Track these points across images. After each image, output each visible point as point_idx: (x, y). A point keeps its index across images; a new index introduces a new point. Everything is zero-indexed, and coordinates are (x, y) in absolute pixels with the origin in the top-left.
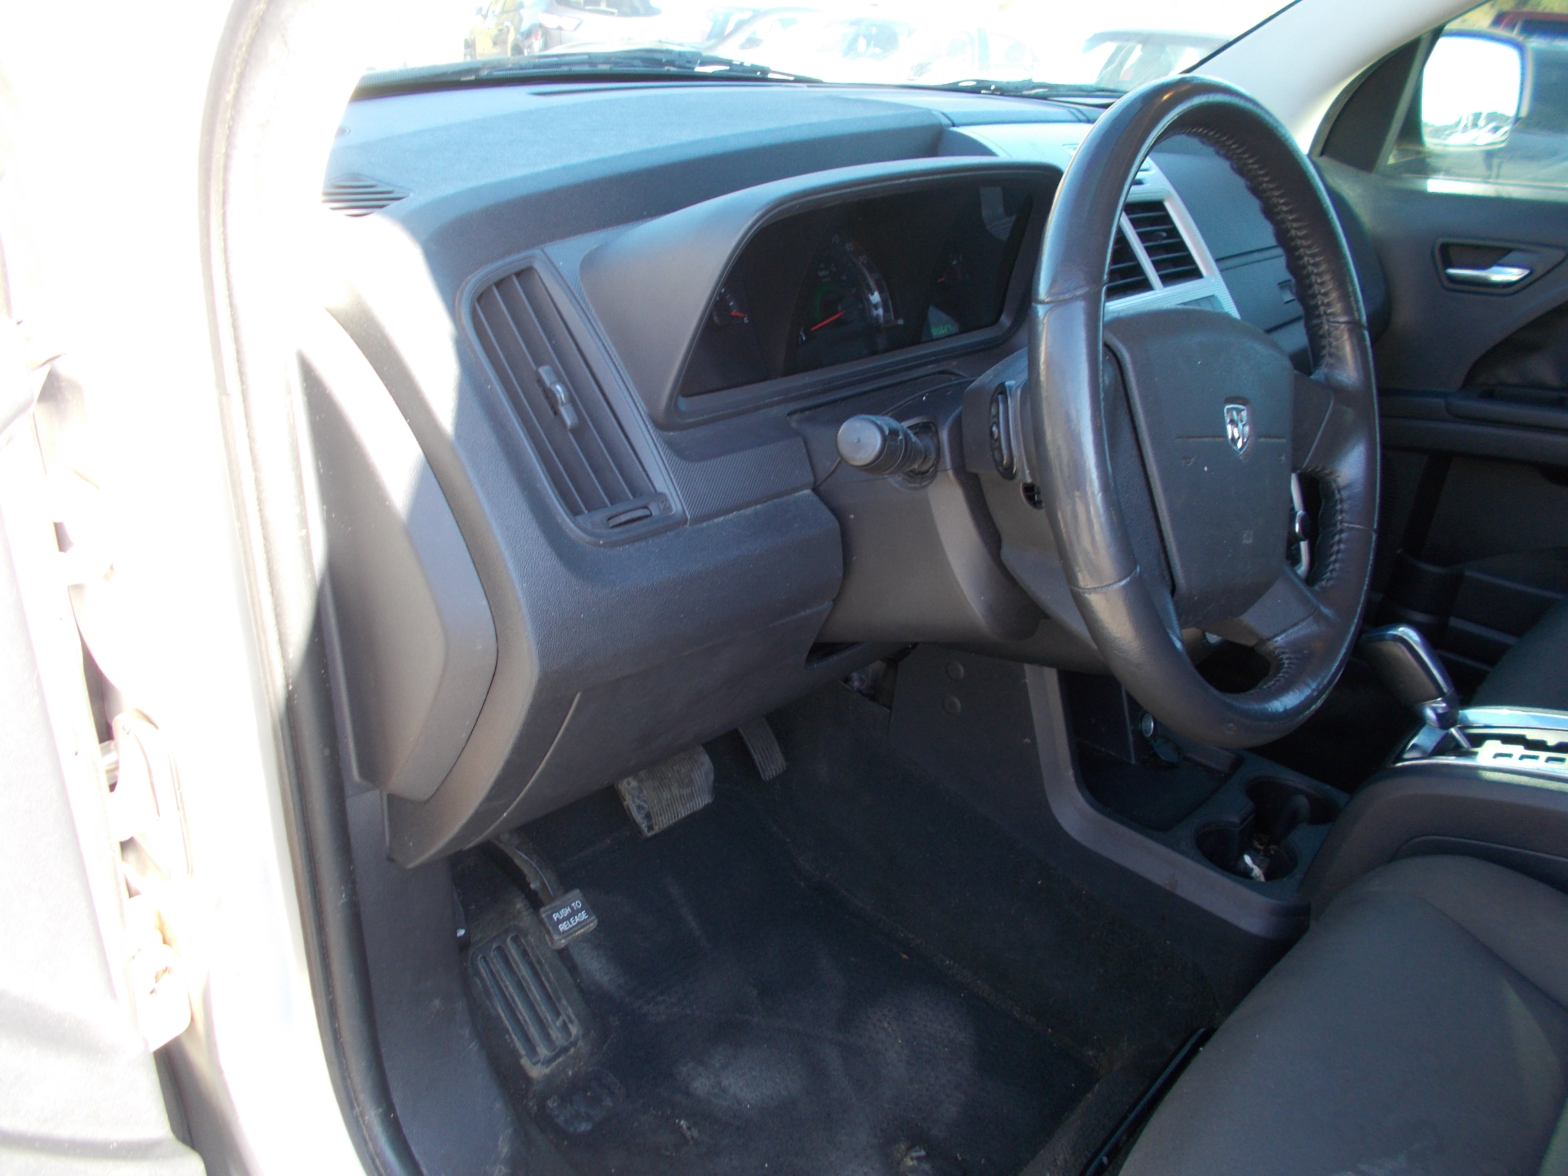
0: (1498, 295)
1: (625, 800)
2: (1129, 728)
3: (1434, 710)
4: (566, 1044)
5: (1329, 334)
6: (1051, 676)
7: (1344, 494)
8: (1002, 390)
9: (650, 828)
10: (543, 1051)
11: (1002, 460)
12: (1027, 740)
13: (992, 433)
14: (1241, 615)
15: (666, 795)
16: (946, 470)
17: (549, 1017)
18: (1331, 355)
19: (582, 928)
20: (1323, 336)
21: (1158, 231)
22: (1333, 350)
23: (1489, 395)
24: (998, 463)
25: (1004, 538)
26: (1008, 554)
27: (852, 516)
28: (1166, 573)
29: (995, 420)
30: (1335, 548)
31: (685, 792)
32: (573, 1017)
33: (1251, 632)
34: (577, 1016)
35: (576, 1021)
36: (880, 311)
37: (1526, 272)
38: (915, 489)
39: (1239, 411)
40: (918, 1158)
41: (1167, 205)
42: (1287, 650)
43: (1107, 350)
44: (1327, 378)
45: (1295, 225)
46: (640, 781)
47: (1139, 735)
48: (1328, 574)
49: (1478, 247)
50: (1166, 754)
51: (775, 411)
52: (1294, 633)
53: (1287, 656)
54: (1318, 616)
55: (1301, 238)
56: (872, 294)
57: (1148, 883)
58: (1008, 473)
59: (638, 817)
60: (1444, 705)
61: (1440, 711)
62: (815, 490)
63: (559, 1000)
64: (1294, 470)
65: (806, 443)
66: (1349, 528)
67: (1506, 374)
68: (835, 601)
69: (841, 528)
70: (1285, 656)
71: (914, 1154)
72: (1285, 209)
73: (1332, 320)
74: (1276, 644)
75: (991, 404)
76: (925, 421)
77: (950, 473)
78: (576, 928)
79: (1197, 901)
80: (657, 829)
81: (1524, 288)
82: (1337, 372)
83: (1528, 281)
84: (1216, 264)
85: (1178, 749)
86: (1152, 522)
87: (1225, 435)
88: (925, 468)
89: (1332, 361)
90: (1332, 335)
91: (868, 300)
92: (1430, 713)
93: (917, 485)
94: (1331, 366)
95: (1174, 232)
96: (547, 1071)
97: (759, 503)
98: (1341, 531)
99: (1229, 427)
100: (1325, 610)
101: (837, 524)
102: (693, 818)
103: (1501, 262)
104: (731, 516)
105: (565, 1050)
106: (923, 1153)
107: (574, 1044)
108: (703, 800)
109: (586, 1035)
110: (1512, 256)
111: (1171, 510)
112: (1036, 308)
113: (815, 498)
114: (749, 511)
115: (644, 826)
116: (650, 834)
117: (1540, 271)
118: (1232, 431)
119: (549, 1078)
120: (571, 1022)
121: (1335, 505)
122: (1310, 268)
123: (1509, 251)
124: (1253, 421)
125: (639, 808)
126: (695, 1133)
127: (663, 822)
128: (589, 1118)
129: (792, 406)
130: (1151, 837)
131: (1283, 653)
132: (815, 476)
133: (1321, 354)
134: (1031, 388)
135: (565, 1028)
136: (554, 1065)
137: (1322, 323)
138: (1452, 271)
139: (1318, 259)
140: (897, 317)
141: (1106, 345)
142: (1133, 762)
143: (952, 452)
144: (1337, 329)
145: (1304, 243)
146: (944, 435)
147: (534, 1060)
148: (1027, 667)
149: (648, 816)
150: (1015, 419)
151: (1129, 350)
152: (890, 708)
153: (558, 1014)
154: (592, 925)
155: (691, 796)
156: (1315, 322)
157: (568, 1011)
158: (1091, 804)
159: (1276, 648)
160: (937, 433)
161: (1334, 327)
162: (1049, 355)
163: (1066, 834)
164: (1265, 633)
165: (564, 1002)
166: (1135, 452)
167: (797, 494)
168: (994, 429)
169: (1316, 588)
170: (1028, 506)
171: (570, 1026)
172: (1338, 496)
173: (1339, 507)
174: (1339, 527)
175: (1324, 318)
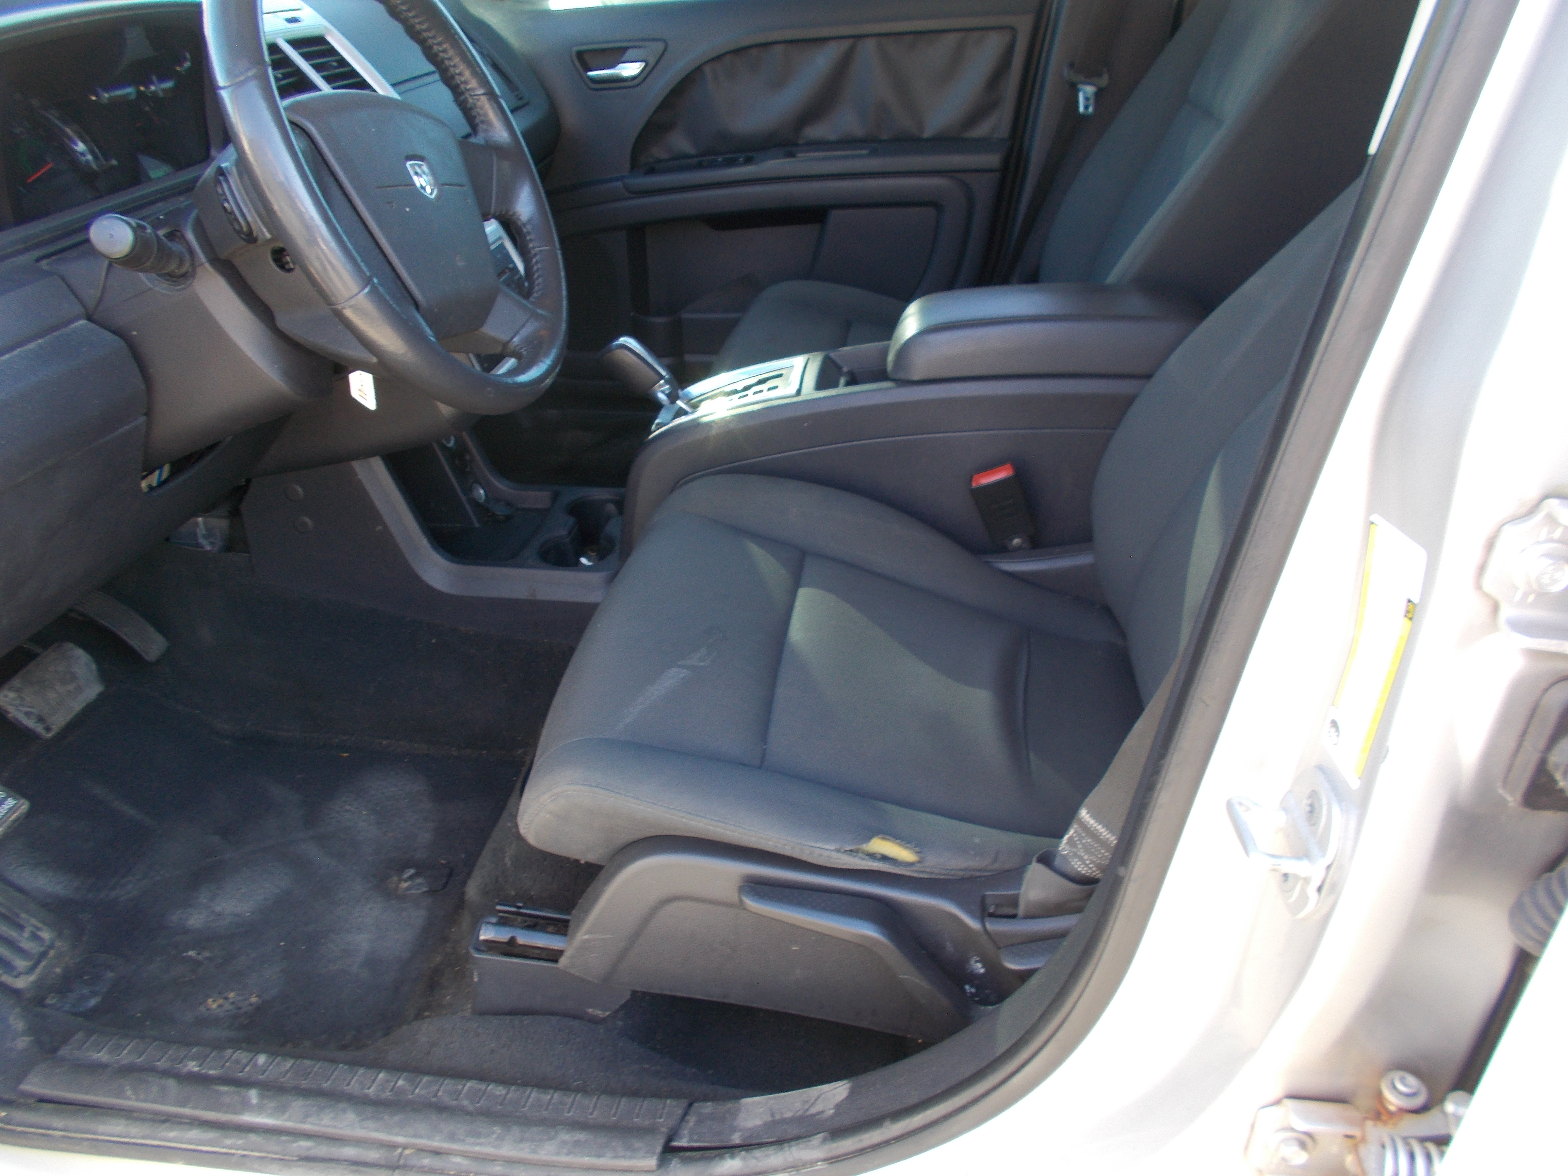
0: (630, 87)
1: (9, 713)
2: (464, 498)
3: (663, 392)
4: (42, 949)
5: (475, 104)
6: (378, 465)
7: (529, 227)
8: (221, 172)
9: (48, 729)
10: (21, 964)
11: (242, 228)
12: (379, 528)
13: (225, 209)
14: (482, 326)
15: (51, 695)
16: (203, 264)
17: (13, 933)
18: (483, 122)
19: (14, 813)
20: (471, 109)
21: (329, 62)
22: (482, 118)
23: (651, 171)
24: (239, 232)
25: (273, 308)
26: (282, 322)
27: (135, 333)
28: (407, 295)
29: (224, 197)
30: (535, 268)
31: (71, 687)
32: (39, 925)
33: (495, 341)
34: (43, 922)
35: (45, 928)
36: (89, 157)
37: (642, 65)
38: (183, 289)
39: (420, 166)
40: (411, 878)
41: (329, 39)
42: (523, 346)
43: (294, 127)
44: (486, 141)
45: (417, 21)
46: (18, 690)
47: (475, 503)
48: (536, 287)
49: (603, 51)
50: (500, 510)
51: (22, 259)
52: (525, 332)
53: (525, 349)
54: (534, 315)
55: (426, 30)
56: (76, 145)
57: (517, 601)
58: (250, 238)
59: (30, 723)
60: (667, 387)
61: (667, 392)
62: (90, 319)
63: (17, 915)
64: (486, 217)
65: (63, 279)
66: (540, 251)
67: (658, 152)
68: (148, 414)
69: (127, 343)
70: (522, 350)
71: (406, 876)
72: (404, 8)
73: (472, 94)
74: (515, 344)
75: (216, 186)
76: (169, 230)
77: (207, 265)
78: (8, 816)
79: (554, 598)
80: (55, 729)
81: (645, 79)
82: (490, 134)
83: (646, 72)
84: (394, 89)
85: (509, 504)
86: (381, 257)
87: (414, 184)
88: (184, 270)
89: (485, 127)
90: (477, 106)
91: (75, 151)
92: (662, 396)
93: (183, 286)
94: (486, 131)
95: (343, 62)
96: (32, 978)
97: (40, 338)
98: (535, 255)
99: (415, 178)
100: (540, 311)
101: (122, 343)
102: (91, 709)
103: (624, 59)
104: (16, 352)
105: (43, 955)
106: (412, 871)
107: (51, 947)
108: (93, 690)
109: (60, 935)
110: (630, 53)
111: (392, 244)
112: (220, 94)
113: (93, 326)
114: (32, 346)
115: (39, 729)
116: (50, 735)
117: (652, 61)
118: (419, 181)
119: (38, 985)
120: (39, 929)
121: (525, 237)
122: (442, 55)
123: (624, 50)
124: (434, 173)
125: (27, 714)
126: (207, 954)
127: (59, 721)
128: (94, 994)
129: (37, 253)
130: (506, 566)
131: (521, 348)
132: (84, 306)
133: (476, 122)
134: (242, 162)
135: (35, 937)
136: (38, 970)
137: (466, 98)
138: (591, 73)
139: (445, 46)
140: (107, 159)
141: (292, 123)
142: (477, 525)
143: (202, 247)
144: (478, 100)
145: (430, 35)
146: (190, 236)
147: (15, 973)
148: (356, 465)
149: (41, 719)
150: (239, 191)
151: (313, 123)
152: (249, 552)
153: (21, 927)
154: (23, 807)
155: (79, 689)
156: (462, 98)
157: (32, 922)
158: (452, 561)
159: (516, 347)
160: (183, 237)
161: (476, 99)
162: (250, 142)
163: (440, 593)
164: (504, 337)
165: (24, 916)
166: (347, 205)
167: (73, 326)
168: (226, 205)
169: (532, 299)
170: (282, 273)
171: (40, 933)
172: (525, 230)
173: (528, 238)
174: (533, 252)
175: (467, 95)
